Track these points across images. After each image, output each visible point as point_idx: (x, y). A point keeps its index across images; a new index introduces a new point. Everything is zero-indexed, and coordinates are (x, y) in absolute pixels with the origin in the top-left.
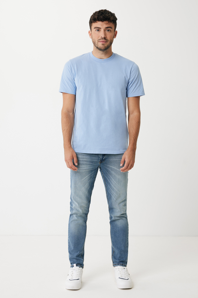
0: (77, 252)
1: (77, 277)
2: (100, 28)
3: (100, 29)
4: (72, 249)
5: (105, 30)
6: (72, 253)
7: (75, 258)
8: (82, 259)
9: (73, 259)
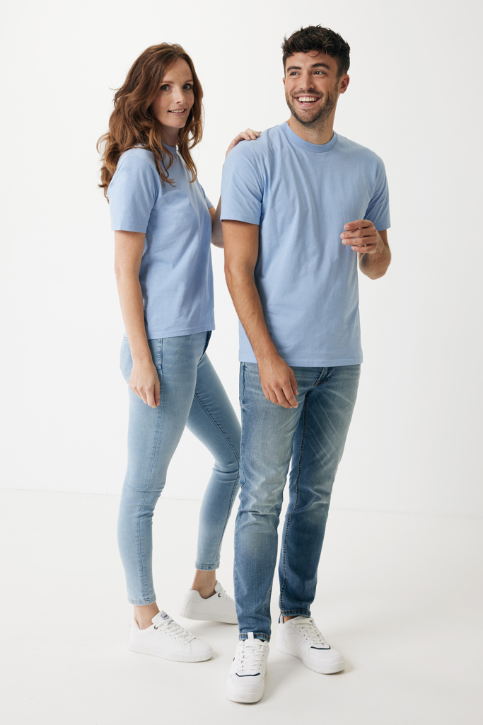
0: (258, 601)
1: (254, 668)
2: (299, 68)
3: (298, 70)
4: (246, 592)
5: (310, 74)
6: (245, 603)
7: (253, 615)
8: (268, 619)
9: (247, 617)
